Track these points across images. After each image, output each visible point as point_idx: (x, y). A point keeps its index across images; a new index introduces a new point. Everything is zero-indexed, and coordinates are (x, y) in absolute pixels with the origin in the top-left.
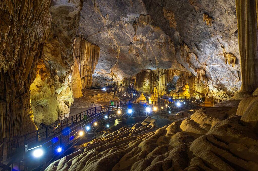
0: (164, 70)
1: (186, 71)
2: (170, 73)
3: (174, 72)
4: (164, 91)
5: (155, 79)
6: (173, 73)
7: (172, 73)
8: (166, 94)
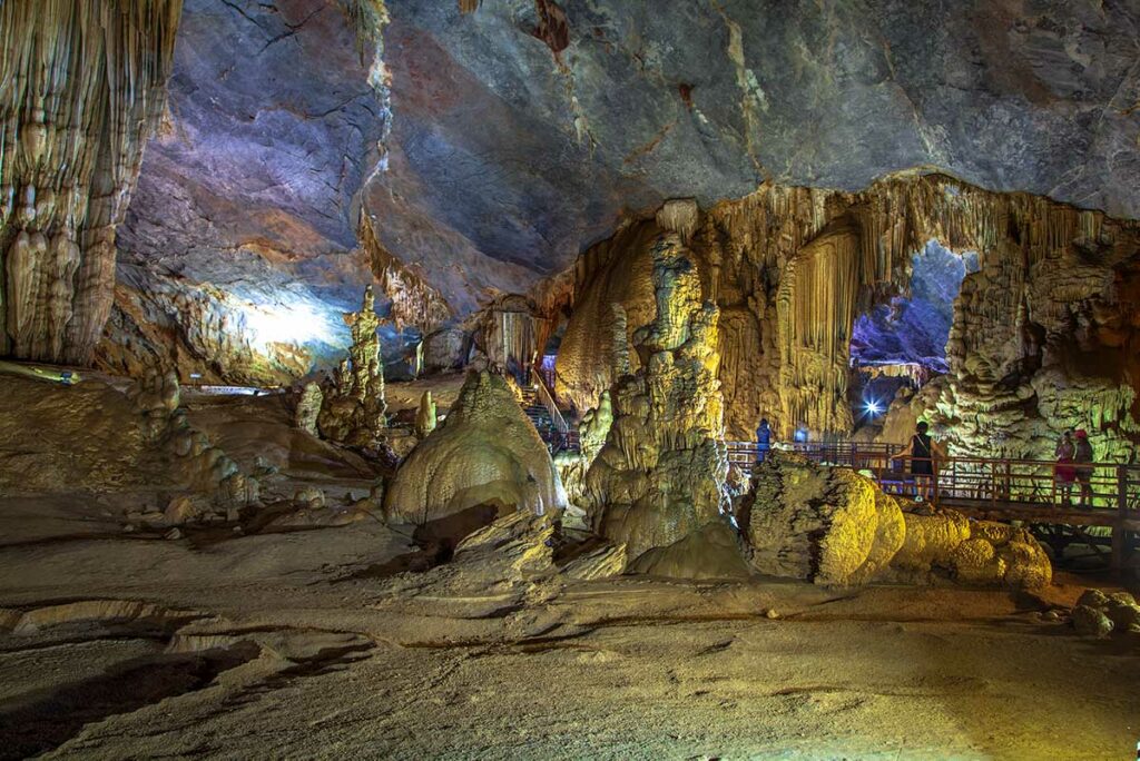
0: (821, 201)
1: (1052, 193)
2: (887, 226)
3: (918, 214)
4: (826, 399)
5: (739, 285)
6: (910, 225)
7: (900, 222)
8: (842, 434)
